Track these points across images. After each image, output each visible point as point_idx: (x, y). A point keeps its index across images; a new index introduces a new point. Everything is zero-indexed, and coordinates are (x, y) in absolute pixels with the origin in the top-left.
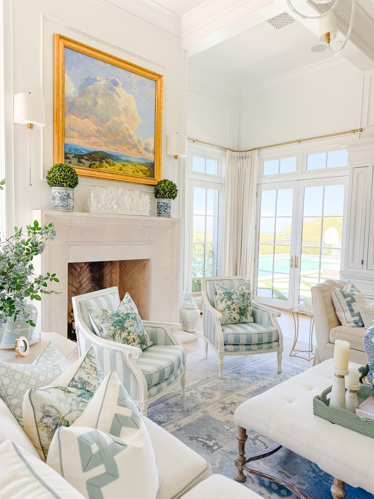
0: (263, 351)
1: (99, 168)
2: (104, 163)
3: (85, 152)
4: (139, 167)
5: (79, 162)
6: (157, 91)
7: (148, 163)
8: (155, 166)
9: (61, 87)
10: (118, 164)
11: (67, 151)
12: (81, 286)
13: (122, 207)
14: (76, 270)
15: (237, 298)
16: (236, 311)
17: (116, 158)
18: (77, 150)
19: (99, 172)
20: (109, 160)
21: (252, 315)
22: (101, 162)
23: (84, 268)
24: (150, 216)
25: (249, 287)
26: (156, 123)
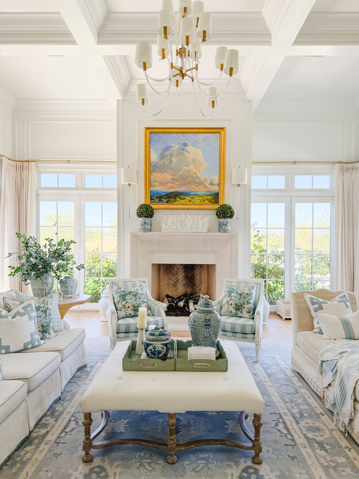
0: (237, 339)
1: (174, 202)
2: (177, 199)
3: (164, 194)
4: (206, 197)
5: (160, 200)
6: (220, 140)
7: (213, 193)
8: (219, 195)
9: (148, 158)
10: (187, 198)
11: (152, 195)
12: (177, 281)
13: (184, 227)
14: (174, 270)
15: (235, 296)
16: (232, 307)
17: (186, 194)
18: (158, 193)
19: (173, 205)
20: (181, 196)
21: (250, 312)
22: (175, 198)
23: (180, 269)
24: (209, 231)
25: (251, 289)
26: (220, 163)
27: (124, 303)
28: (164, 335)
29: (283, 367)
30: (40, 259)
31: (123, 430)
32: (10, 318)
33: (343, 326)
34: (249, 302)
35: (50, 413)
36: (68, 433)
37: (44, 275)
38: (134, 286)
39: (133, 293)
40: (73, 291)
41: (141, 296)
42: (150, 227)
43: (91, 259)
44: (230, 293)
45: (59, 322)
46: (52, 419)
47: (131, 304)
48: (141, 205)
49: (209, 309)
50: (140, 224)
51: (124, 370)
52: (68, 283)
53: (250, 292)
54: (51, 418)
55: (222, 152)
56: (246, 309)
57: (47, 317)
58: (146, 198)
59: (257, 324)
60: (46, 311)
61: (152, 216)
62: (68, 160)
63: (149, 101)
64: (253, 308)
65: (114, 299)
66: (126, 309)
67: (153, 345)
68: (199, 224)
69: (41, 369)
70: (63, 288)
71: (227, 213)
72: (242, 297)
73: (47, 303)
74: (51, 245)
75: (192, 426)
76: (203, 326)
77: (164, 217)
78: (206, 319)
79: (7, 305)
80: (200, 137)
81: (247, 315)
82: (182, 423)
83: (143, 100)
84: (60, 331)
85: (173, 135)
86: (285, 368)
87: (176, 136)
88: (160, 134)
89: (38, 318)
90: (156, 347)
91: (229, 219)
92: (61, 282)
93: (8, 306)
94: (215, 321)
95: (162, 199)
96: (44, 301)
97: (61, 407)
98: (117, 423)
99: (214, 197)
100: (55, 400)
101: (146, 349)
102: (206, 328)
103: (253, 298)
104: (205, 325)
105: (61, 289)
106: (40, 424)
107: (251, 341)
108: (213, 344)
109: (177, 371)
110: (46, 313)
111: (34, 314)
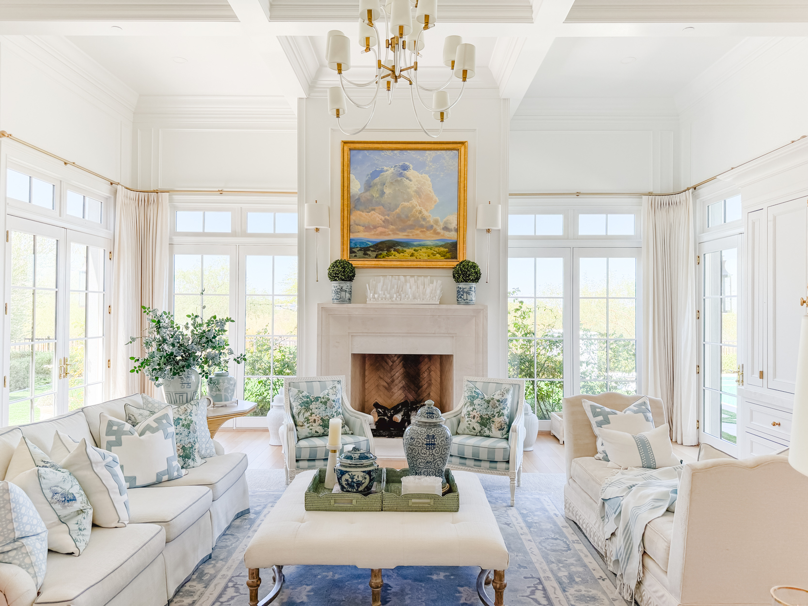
0: (482, 470)
1: (386, 257)
2: (392, 252)
3: (371, 244)
4: (436, 249)
5: (365, 254)
6: (459, 161)
7: (448, 243)
8: (458, 246)
9: (346, 188)
10: (408, 250)
11: (353, 245)
13: (403, 295)
14: (388, 364)
15: (480, 403)
16: (476, 420)
17: (406, 244)
18: (362, 243)
19: (386, 262)
20: (398, 248)
21: (503, 429)
22: (388, 250)
23: (397, 361)
24: (440, 304)
25: (505, 392)
26: (459, 197)
27: (307, 414)
28: (367, 458)
29: (552, 513)
30: (179, 347)
31: (305, 599)
32: (136, 434)
33: (638, 448)
34: (501, 413)
35: (197, 576)
36: (224, 604)
37: (184, 371)
38: (323, 388)
39: (322, 400)
40: (228, 396)
41: (334, 403)
42: (350, 296)
43: (255, 346)
44: (472, 399)
45: (207, 443)
46: (199, 585)
47: (318, 416)
48: (336, 262)
49: (434, 420)
50: (333, 292)
51: (307, 510)
52: (221, 384)
53: (503, 398)
54: (199, 582)
55: (462, 179)
56: (497, 425)
57: (191, 435)
58: (343, 250)
59: (512, 447)
60: (189, 426)
61: (353, 279)
62: (220, 190)
63: (346, 112)
64: (508, 423)
65: (291, 408)
66: (311, 424)
67: (350, 473)
68: (426, 291)
69: (184, 509)
70: (213, 391)
71: (469, 275)
72: (490, 406)
73: (191, 413)
74: (196, 325)
75: (407, 594)
76: (424, 445)
77: (371, 280)
78: (428, 436)
79: (130, 415)
80: (427, 156)
81: (498, 434)
82: (393, 590)
83: (338, 110)
84: (209, 456)
85: (386, 153)
86: (555, 514)
87: (390, 155)
88: (366, 152)
89: (177, 436)
90: (354, 475)
91: (473, 283)
92: (211, 382)
93: (133, 418)
94: (443, 439)
95: (368, 252)
96: (186, 410)
97: (212, 569)
98: (296, 590)
99: (451, 249)
100: (204, 559)
101: (339, 479)
102: (428, 448)
103: (508, 408)
104: (427, 444)
105: (211, 392)
106: (182, 592)
107: (503, 473)
108: (439, 473)
109: (385, 511)
110: (189, 429)
111: (172, 429)
